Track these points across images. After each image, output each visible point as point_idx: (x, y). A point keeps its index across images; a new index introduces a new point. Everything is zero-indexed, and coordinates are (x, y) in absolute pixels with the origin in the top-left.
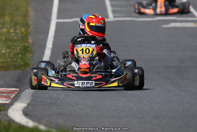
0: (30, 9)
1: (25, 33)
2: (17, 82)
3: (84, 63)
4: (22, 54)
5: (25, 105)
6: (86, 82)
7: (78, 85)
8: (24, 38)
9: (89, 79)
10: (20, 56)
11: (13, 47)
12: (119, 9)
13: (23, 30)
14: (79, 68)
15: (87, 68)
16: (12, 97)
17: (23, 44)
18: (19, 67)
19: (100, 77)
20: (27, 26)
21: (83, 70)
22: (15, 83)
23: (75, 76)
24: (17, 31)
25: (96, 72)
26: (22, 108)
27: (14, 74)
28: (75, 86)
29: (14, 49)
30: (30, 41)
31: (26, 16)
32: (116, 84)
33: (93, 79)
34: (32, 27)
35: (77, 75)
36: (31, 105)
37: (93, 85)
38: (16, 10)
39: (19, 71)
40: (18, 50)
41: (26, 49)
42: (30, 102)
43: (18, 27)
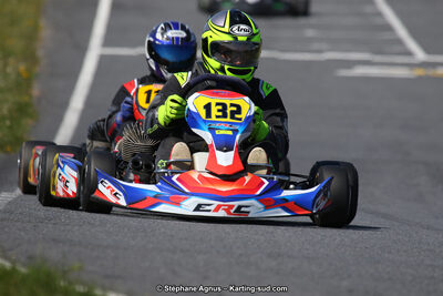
1: (25, 75)
4: (12, 119)
17: (18, 99)
24: (9, 70)
30: (36, 91)
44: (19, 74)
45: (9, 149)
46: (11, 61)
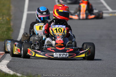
3: (59, 39)
6: (62, 53)
7: (56, 56)
9: (64, 51)
14: (56, 44)
15: (62, 44)
17: (7, 26)
19: (72, 50)
21: (59, 45)
23: (53, 49)
25: (68, 47)
28: (54, 56)
32: (83, 55)
33: (67, 51)
35: (55, 49)
37: (68, 56)
41: (9, 29)
44: (7, 20)
46: (4, 16)
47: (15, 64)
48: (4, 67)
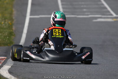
0: (14, 10)
1: (10, 24)
2: (6, 53)
4: (9, 36)
5: (10, 67)
8: (10, 27)
10: (8, 38)
11: (3, 32)
12: (68, 10)
13: (9, 22)
16: (2, 62)
17: (9, 31)
18: (7, 44)
20: (12, 20)
22: (4, 54)
24: (6, 23)
26: (8, 69)
27: (4, 48)
29: (4, 34)
30: (14, 28)
31: (11, 14)
34: (15, 20)
36: (13, 67)
38: (6, 10)
39: (7, 47)
40: (6, 34)
41: (11, 34)
42: (13, 65)
43: (7, 20)
44: (9, 24)
45: (9, 45)
47: (17, 70)
48: (5, 73)
